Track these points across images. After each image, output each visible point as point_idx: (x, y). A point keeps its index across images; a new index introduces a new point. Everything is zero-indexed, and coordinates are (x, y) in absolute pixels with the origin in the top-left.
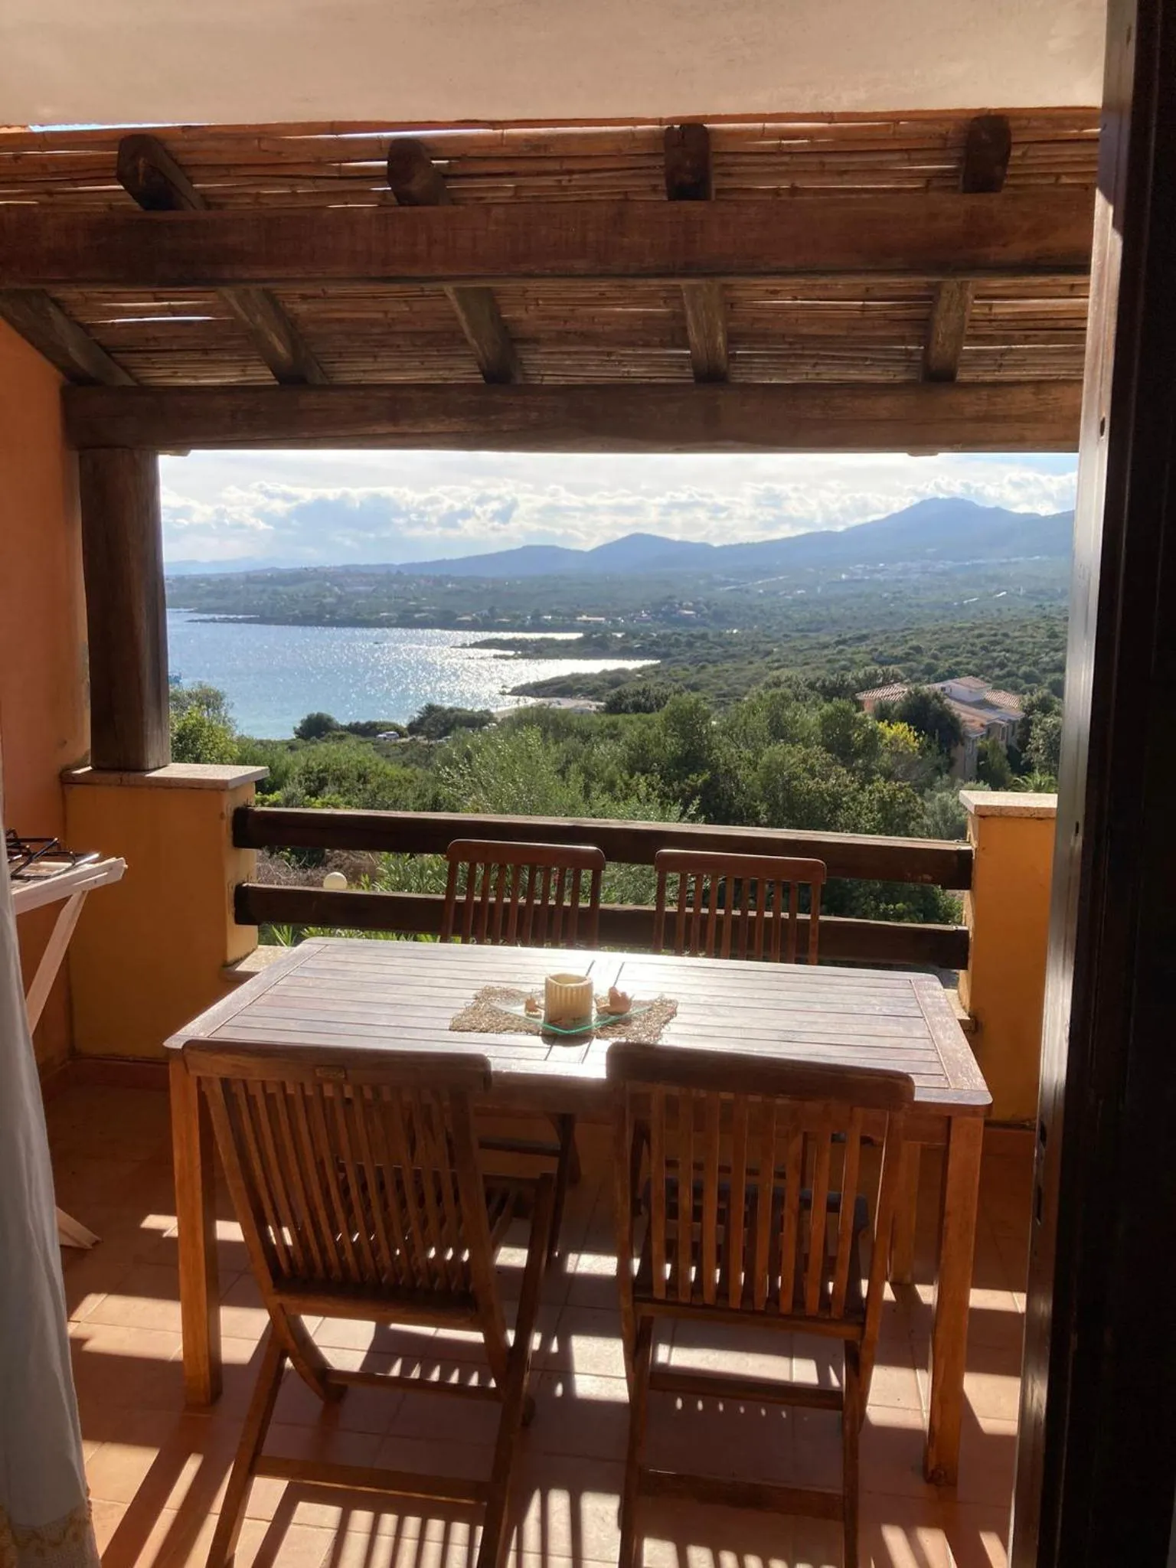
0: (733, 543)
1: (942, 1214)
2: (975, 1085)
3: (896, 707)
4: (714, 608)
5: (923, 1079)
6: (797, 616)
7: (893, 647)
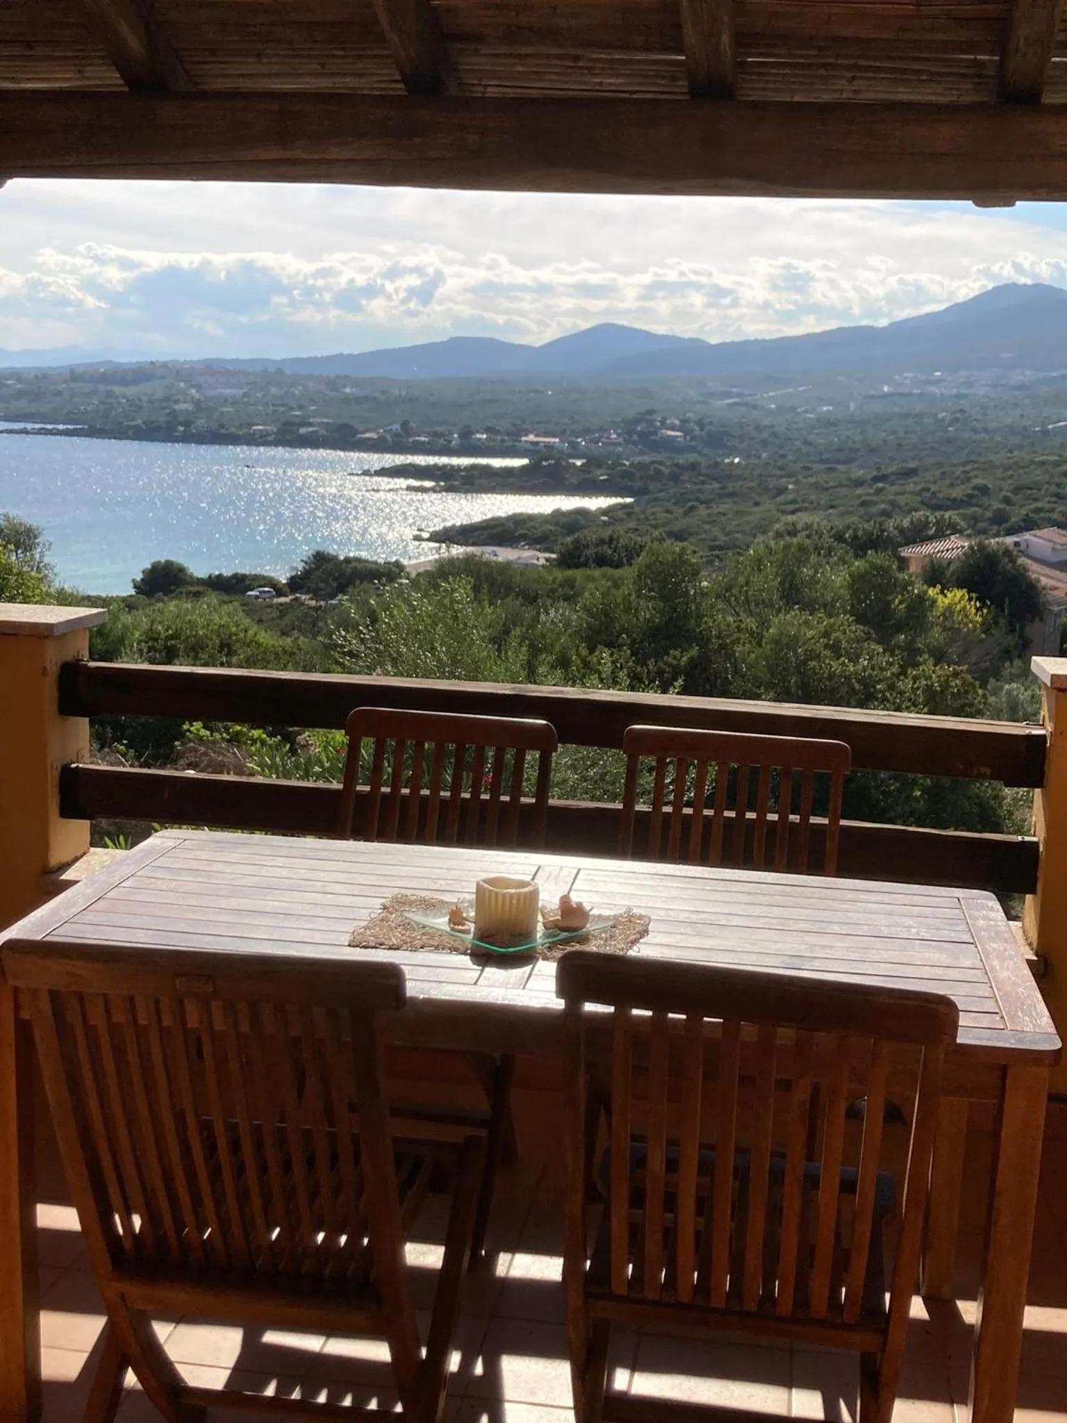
0: (737, 339)
1: (992, 1192)
2: (1040, 1026)
3: (951, 569)
4: (708, 428)
5: (971, 1018)
6: (820, 441)
7: (952, 485)
